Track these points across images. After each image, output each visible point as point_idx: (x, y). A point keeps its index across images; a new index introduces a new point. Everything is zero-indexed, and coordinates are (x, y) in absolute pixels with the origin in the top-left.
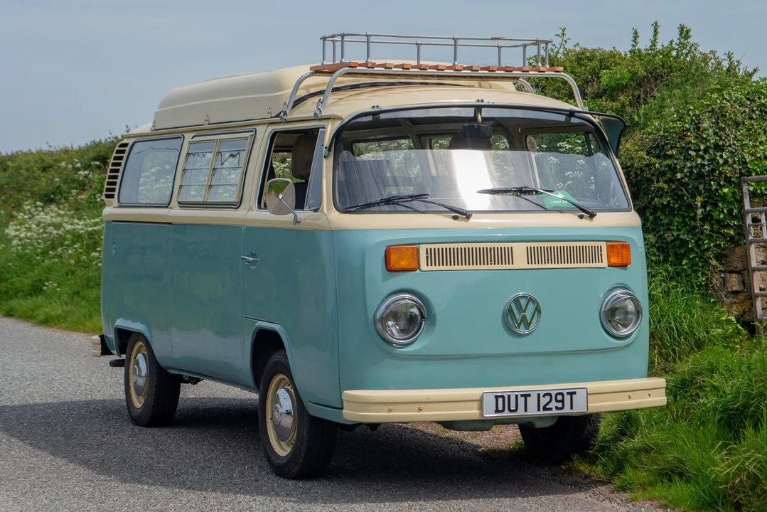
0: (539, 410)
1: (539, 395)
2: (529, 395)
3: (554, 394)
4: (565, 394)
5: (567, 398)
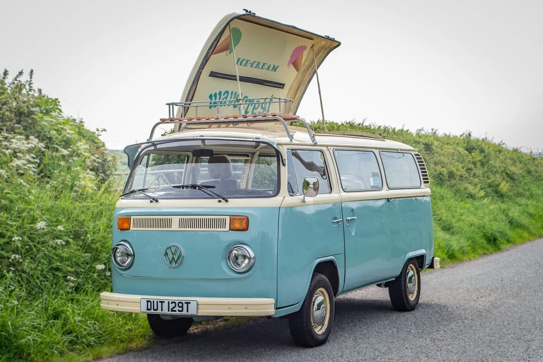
0: (169, 311)
1: (169, 302)
2: (164, 302)
3: (177, 302)
4: (184, 303)
5: (185, 306)
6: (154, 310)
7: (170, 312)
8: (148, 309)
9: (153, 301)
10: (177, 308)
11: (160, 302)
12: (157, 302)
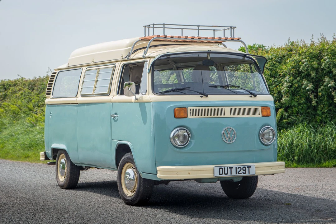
1: (236, 168)
2: (232, 168)
3: (242, 167)
4: (247, 167)
5: (247, 169)
6: (225, 174)
7: (237, 175)
8: (220, 174)
9: (224, 168)
10: (242, 171)
11: (230, 168)
12: (227, 168)
